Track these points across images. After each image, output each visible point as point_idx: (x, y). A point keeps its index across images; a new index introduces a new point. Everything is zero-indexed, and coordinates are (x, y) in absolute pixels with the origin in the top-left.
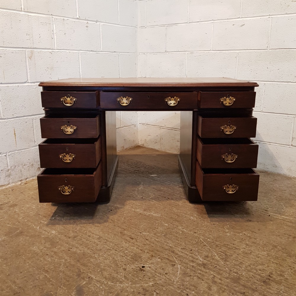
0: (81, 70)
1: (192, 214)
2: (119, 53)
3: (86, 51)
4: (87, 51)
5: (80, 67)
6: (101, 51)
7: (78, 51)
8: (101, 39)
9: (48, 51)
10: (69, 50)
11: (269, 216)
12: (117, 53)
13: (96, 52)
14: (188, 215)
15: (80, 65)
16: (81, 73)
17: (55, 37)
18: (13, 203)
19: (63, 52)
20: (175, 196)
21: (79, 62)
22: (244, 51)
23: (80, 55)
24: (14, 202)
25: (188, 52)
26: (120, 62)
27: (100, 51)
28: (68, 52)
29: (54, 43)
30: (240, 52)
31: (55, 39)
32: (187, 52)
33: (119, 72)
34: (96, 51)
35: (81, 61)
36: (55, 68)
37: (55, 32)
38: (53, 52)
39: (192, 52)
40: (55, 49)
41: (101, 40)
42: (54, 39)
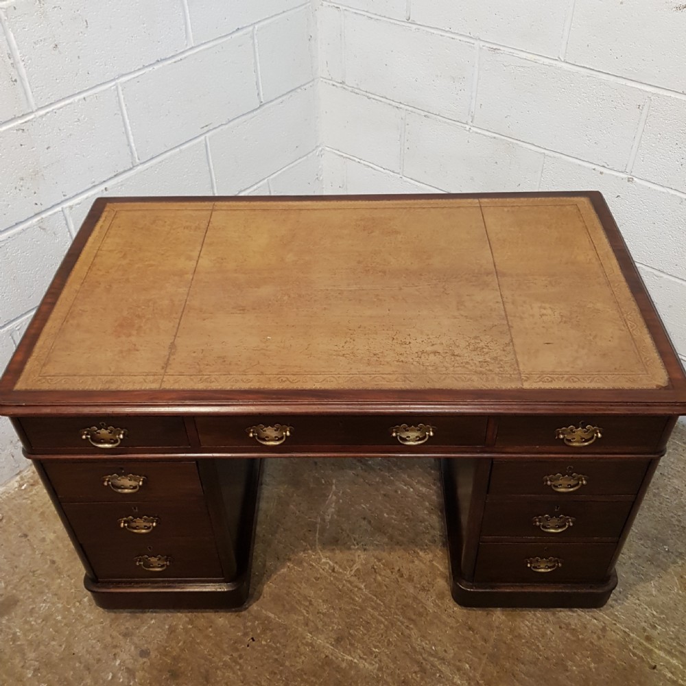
0: (131, 138)
1: (460, 661)
2: (251, 28)
3: (139, 69)
4: (144, 67)
5: (126, 129)
6: (192, 48)
7: (113, 83)
8: (187, 7)
9: (11, 129)
10: (79, 93)
11: (654, 668)
12: (244, 31)
13: (174, 60)
14: (449, 664)
15: (127, 121)
16: (133, 145)
17: (23, 71)
18: (6, 588)
19: (59, 109)
20: (417, 562)
21: (122, 115)
22: (673, 95)
23: (121, 92)
24: (9, 588)
25: (482, 44)
26: (257, 54)
27: (188, 47)
28: (79, 100)
29: (26, 93)
30: (658, 95)
31: (26, 79)
32: (477, 43)
33: (258, 88)
34: (173, 57)
35: (127, 109)
36: (46, 168)
37: (18, 54)
38: (28, 124)
39: (495, 47)
40: (32, 112)
41: (187, 11)
42: (22, 79)
